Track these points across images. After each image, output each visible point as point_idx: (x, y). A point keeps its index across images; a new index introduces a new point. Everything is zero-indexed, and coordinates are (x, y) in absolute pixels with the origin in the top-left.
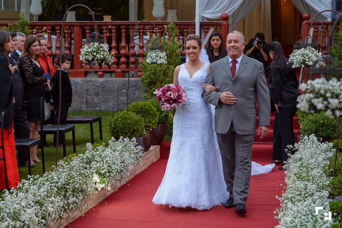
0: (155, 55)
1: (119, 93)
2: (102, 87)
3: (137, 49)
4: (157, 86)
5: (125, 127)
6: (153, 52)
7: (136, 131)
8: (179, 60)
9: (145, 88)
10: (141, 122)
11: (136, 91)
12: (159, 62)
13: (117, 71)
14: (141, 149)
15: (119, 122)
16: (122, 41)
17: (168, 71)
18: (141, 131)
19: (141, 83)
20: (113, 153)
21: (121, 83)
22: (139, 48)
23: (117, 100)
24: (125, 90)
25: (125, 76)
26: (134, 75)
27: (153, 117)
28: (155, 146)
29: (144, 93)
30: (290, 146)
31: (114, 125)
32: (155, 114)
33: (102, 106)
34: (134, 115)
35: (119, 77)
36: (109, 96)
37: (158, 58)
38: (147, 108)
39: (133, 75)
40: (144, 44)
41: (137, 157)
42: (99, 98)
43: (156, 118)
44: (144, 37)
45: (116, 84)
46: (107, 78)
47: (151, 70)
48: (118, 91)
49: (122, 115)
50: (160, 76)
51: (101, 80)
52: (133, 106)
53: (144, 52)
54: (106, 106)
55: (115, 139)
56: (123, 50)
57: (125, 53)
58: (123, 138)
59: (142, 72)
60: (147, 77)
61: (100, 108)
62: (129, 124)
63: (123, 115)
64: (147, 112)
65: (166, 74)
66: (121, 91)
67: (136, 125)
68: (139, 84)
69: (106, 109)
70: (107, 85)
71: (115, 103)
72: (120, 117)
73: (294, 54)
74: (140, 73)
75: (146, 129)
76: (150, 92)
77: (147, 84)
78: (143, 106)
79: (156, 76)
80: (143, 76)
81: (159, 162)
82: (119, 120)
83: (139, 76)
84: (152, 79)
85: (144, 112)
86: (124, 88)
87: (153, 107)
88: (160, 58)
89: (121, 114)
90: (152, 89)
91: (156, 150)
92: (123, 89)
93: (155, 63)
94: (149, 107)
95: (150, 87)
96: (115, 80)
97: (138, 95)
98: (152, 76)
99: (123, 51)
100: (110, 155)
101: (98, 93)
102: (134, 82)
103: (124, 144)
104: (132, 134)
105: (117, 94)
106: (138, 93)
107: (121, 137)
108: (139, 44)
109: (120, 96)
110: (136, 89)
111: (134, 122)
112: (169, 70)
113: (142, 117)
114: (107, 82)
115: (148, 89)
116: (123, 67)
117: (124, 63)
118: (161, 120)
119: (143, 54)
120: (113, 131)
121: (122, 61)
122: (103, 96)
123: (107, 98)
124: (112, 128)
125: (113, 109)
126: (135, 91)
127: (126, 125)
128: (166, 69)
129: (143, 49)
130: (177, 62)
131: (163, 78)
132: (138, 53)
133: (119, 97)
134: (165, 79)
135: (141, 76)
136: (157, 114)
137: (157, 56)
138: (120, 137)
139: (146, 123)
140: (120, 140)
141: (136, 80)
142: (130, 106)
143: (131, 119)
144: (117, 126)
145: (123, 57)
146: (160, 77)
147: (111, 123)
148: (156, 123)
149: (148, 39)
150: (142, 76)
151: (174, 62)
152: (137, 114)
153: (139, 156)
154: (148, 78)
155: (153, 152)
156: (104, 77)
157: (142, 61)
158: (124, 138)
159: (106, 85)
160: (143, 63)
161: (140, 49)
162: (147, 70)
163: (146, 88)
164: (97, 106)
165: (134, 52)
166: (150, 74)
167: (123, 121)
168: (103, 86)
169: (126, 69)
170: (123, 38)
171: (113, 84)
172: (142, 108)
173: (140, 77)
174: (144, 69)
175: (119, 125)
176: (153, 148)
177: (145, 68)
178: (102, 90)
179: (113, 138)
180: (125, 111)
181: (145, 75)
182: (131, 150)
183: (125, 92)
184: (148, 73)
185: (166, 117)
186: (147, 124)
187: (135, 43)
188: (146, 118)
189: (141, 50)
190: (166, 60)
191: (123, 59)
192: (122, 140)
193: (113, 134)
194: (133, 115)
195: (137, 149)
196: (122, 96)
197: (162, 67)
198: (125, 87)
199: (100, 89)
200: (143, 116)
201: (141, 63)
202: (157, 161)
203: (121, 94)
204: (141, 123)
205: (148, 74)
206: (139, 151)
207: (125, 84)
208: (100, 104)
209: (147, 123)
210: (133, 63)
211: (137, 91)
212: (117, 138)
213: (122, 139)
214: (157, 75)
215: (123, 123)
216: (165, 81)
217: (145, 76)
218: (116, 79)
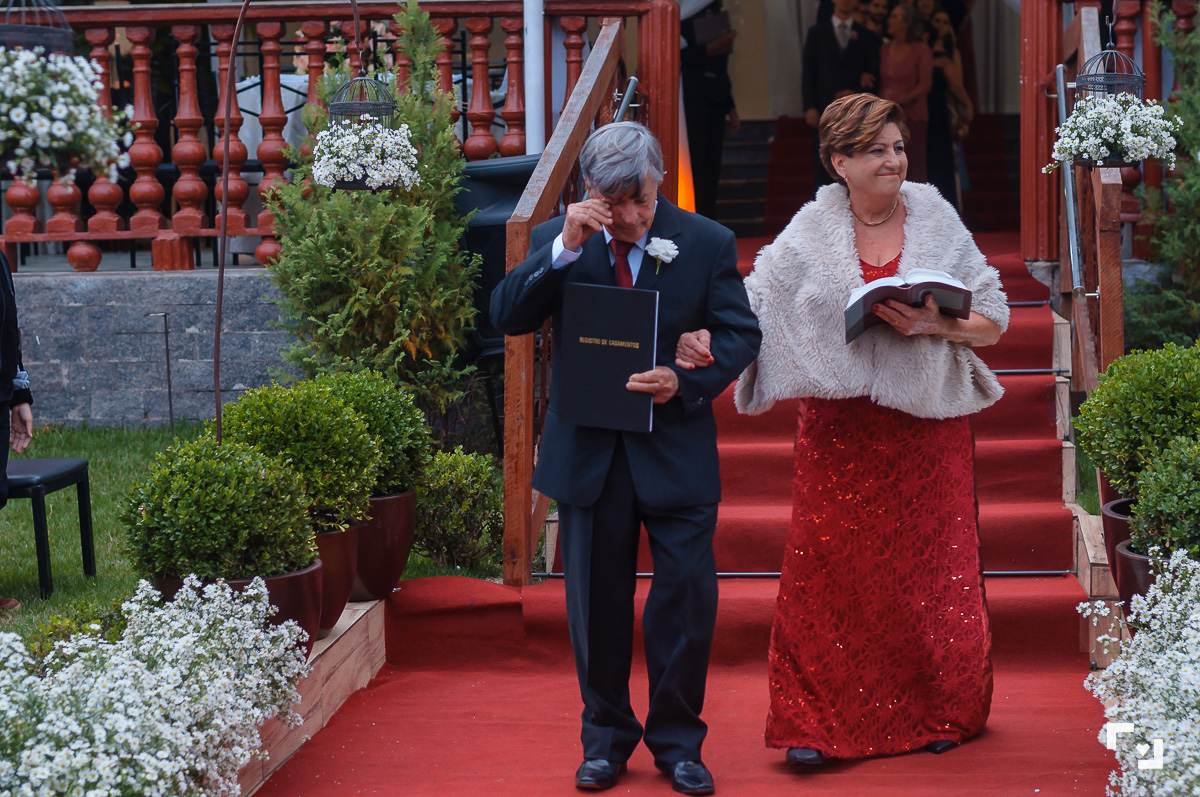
0: (357, 140)
1: (173, 342)
2: (93, 317)
3: (250, 136)
4: (352, 305)
5: (209, 525)
6: (345, 127)
7: (266, 545)
8: (453, 177)
9: (298, 316)
10: (291, 493)
11: (252, 329)
12: (376, 178)
13: (159, 238)
14: (298, 641)
15: (177, 500)
16: (182, 97)
17: (402, 232)
18: (293, 542)
19: (276, 293)
20: (148, 679)
21: (180, 296)
22: (260, 127)
23: (164, 374)
24: (199, 325)
25: (199, 264)
26: (242, 258)
27: (350, 465)
28: (362, 608)
29: (293, 340)
30: (1093, 607)
31: (151, 514)
32: (359, 447)
33: (93, 406)
34: (254, 459)
35: (173, 268)
36: (123, 354)
37: (370, 158)
38: (317, 420)
39: (235, 256)
40: (286, 110)
41: (275, 684)
42: (79, 369)
43: (366, 466)
44: (285, 79)
45: (159, 298)
46: (115, 273)
47: (324, 231)
48: (167, 333)
49: (192, 460)
50: (365, 256)
51: (85, 281)
52: (245, 408)
53: (285, 146)
54: (113, 403)
55: (156, 589)
56: (186, 137)
57: (195, 154)
58: (198, 584)
59: (279, 238)
60: (304, 262)
61: (86, 416)
62: (232, 508)
63: (198, 460)
64: (321, 436)
65: (393, 248)
66: (184, 331)
67: (265, 511)
68: (265, 299)
69: (112, 416)
70: (114, 303)
71: (155, 389)
72: (183, 471)
73: (1081, 119)
74: (268, 247)
75: (316, 527)
76: (320, 331)
77: (306, 295)
78: (300, 410)
79: (348, 257)
80: (283, 260)
81: (384, 686)
82: (174, 485)
83: (263, 261)
84: (326, 271)
85: (306, 440)
86: (197, 317)
87: (350, 409)
88: (383, 156)
89: (185, 452)
90: (329, 321)
91: (367, 629)
92: (190, 324)
93: (359, 184)
94: (328, 413)
95: (321, 309)
96: (154, 280)
97: (262, 348)
98: (328, 256)
99: (186, 146)
100: (132, 696)
101: (74, 345)
102: (240, 288)
103: (205, 616)
104: (246, 558)
105: (165, 347)
106: (262, 338)
107: (191, 579)
108: (259, 112)
109: (177, 353)
110: (251, 321)
111: (255, 498)
112: (408, 225)
113: (297, 465)
114: (116, 288)
115: (312, 318)
116: (186, 218)
117: (192, 200)
118: (386, 472)
119: (281, 154)
120: (146, 546)
121: (185, 193)
122: (99, 358)
123: (116, 364)
124: (138, 529)
125: (146, 414)
126: (247, 332)
127: (214, 510)
128: (391, 222)
129: (281, 135)
130: (443, 190)
131: (379, 265)
132: (259, 154)
133: (172, 362)
134: (389, 268)
135: (273, 260)
136: (371, 449)
137: (368, 149)
138: (186, 581)
139: (314, 496)
140: (186, 592)
141: (250, 278)
142: (233, 408)
143: (240, 481)
144: (166, 519)
145: (189, 171)
146: (367, 262)
147: (137, 505)
148: (363, 492)
149: (301, 87)
150: (279, 261)
151: (432, 191)
152: (270, 450)
153: (288, 679)
154: (307, 270)
155: (355, 639)
156: (99, 269)
157: (278, 188)
158: (204, 585)
159: (108, 304)
160: (285, 198)
161: (264, 135)
162: (304, 231)
163: (301, 313)
164: (73, 406)
165: (238, 149)
166: (318, 249)
167: (196, 491)
168: (96, 308)
169: (203, 227)
170: (186, 83)
171: (141, 298)
172: (292, 420)
173: (272, 264)
174: (290, 225)
175: (177, 515)
176: (351, 616)
177: (292, 221)
178: (94, 331)
179: (144, 583)
180: (208, 437)
181: (294, 253)
182: (245, 649)
183: (201, 338)
184: (308, 242)
185: (412, 459)
186: (321, 502)
187: (241, 106)
188: (317, 470)
189: (272, 136)
190: (413, 169)
191: (187, 184)
192: (192, 595)
193: (145, 564)
194: (248, 459)
195: (274, 641)
196: (189, 355)
197: (373, 212)
198: (200, 314)
199: (85, 325)
200: (301, 461)
201: (275, 197)
202: (372, 684)
203: (180, 347)
204: (292, 499)
205: (309, 248)
206: (287, 649)
207: (199, 297)
208: (82, 393)
209: (321, 496)
210: (237, 200)
211: (255, 332)
212: (168, 586)
213: (193, 587)
214: (353, 251)
215: (197, 502)
216: (391, 280)
217: (296, 257)
218: (156, 275)
